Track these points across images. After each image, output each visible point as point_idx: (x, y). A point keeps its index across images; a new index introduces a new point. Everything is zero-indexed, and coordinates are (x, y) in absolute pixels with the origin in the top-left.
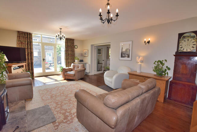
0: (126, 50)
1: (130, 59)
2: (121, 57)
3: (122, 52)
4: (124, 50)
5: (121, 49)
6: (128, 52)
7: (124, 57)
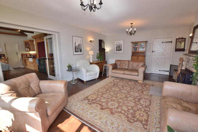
0: (79, 45)
1: (81, 53)
2: (75, 52)
3: (75, 47)
4: (77, 45)
5: (74, 43)
6: (81, 47)
7: (77, 52)
